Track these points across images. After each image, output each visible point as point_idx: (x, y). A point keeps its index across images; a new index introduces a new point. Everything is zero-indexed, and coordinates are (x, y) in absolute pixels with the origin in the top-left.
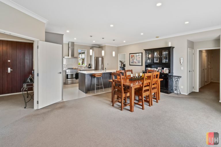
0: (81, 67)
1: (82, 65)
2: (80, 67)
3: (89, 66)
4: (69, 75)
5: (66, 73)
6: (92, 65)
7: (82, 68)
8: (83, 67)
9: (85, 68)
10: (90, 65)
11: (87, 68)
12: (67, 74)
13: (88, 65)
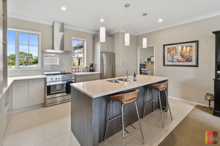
0: (77, 70)
1: (79, 67)
2: (75, 69)
3: (92, 68)
4: (51, 87)
5: (45, 82)
6: (95, 65)
7: (78, 72)
8: (80, 70)
9: (84, 71)
10: (92, 65)
11: (88, 71)
12: (48, 84)
13: (89, 66)
